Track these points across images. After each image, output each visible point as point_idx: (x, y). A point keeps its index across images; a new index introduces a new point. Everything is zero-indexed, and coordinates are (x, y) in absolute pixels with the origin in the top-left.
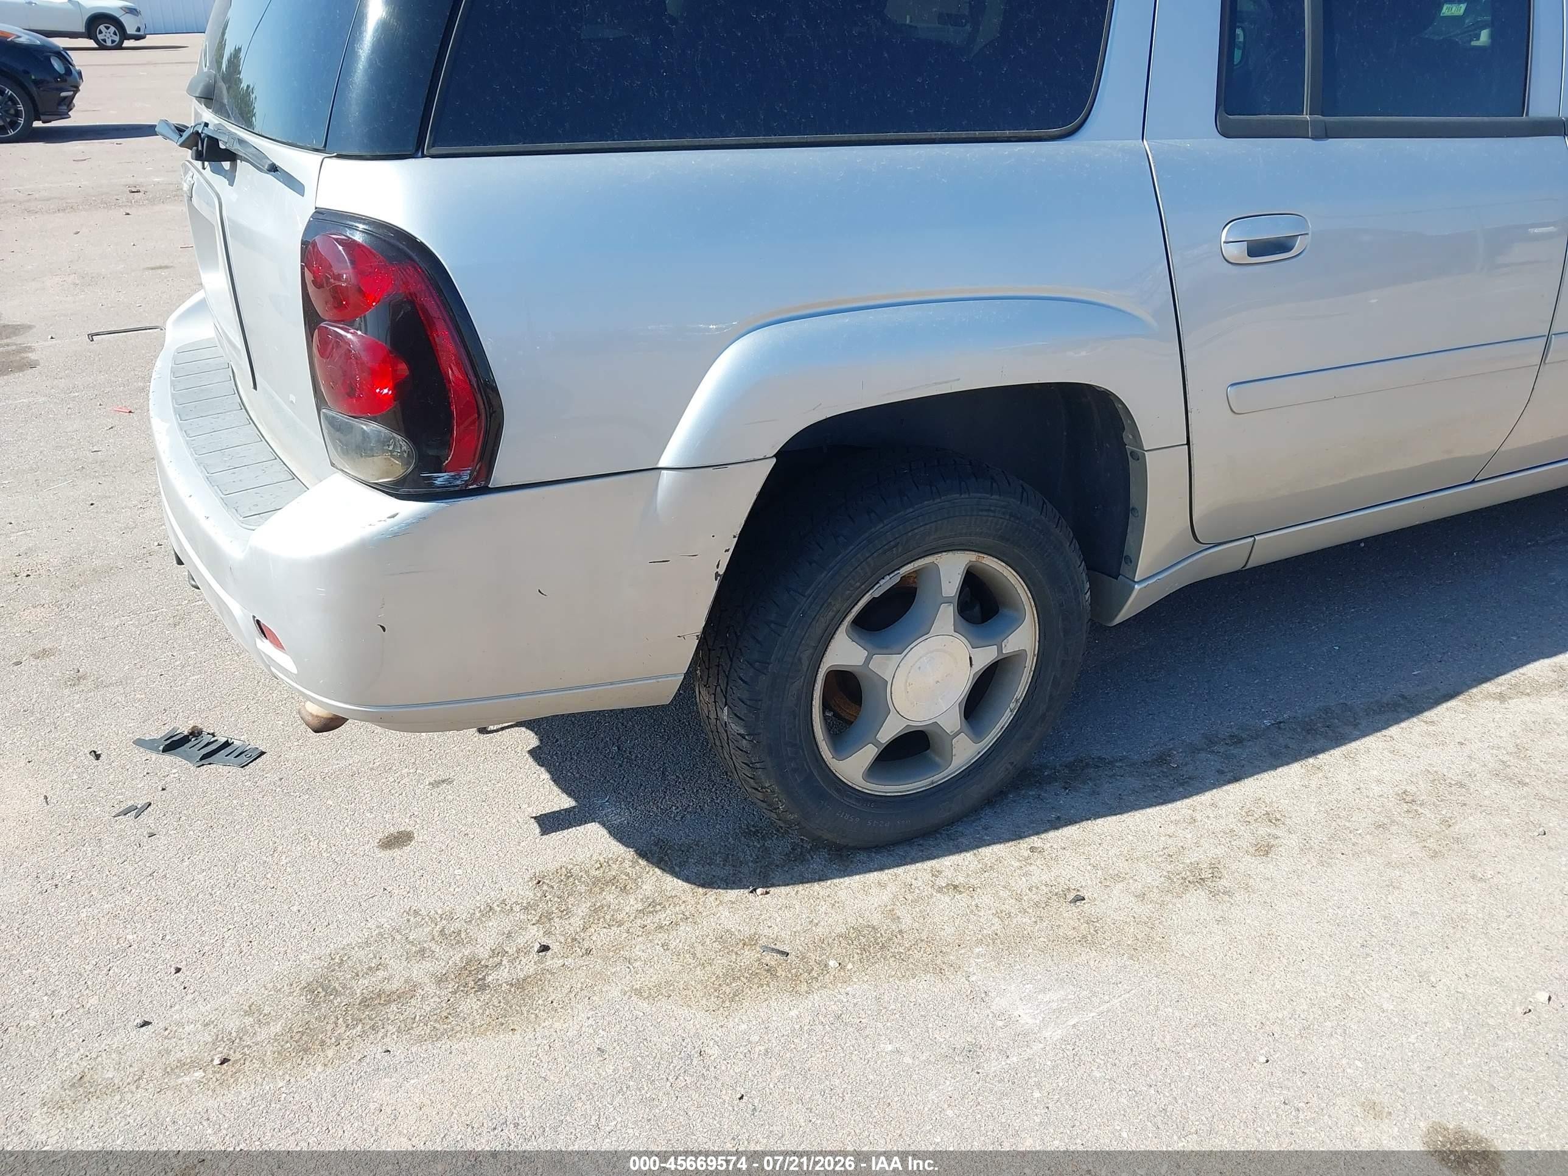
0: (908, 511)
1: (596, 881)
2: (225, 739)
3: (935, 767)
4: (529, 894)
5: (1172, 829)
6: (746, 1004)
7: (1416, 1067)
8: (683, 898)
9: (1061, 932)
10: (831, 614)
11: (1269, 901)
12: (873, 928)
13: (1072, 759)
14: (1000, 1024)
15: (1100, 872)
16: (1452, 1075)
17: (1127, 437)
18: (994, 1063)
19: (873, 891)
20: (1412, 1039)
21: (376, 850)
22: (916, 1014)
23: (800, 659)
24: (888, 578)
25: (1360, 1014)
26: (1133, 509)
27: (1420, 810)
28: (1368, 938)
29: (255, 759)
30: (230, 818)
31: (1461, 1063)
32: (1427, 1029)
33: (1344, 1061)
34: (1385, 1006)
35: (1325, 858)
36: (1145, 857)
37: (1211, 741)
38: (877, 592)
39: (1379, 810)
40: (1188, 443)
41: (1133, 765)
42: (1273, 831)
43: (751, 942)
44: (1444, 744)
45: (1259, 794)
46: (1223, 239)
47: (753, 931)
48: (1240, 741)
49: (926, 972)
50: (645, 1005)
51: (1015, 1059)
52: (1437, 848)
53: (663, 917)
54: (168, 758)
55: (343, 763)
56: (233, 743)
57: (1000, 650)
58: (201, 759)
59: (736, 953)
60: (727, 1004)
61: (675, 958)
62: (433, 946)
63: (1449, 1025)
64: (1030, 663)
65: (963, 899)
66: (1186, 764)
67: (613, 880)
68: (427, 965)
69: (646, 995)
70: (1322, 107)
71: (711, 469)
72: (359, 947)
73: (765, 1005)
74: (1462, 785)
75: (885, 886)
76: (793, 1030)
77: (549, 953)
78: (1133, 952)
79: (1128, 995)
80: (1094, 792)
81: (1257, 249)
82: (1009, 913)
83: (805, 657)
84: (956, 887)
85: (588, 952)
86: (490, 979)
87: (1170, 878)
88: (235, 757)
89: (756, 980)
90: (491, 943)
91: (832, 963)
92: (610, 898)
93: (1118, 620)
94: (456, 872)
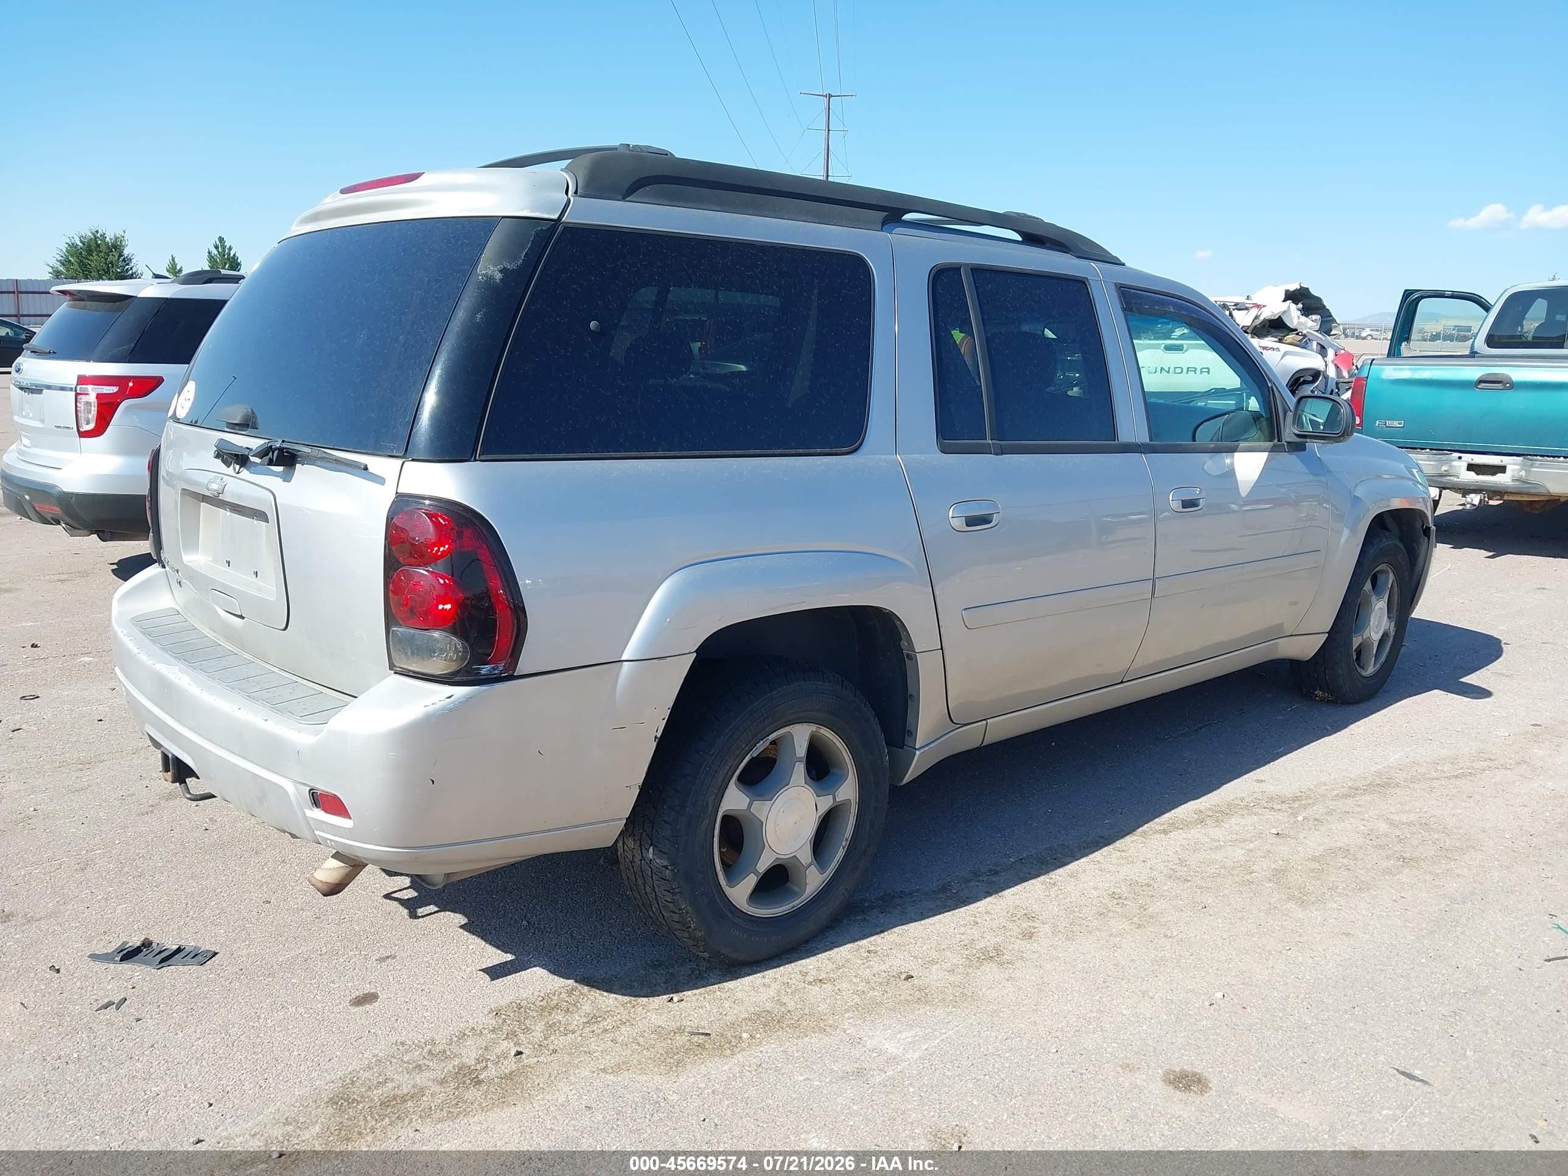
0: (774, 693)
1: (543, 1008)
2: (177, 946)
3: (795, 895)
4: (493, 1022)
5: (963, 929)
6: (689, 1067)
7: (1150, 1042)
8: (618, 1011)
9: (902, 997)
10: (727, 768)
11: (1038, 964)
12: (768, 1012)
13: (882, 894)
14: (875, 1055)
15: (920, 960)
16: (1172, 1043)
17: (904, 644)
18: (877, 1077)
19: (761, 990)
20: (1145, 1027)
21: (350, 1007)
22: (814, 1057)
23: (707, 803)
24: (762, 742)
25: (1110, 1019)
26: (910, 695)
27: (1125, 902)
28: (1107, 978)
29: (211, 958)
30: (207, 1001)
31: (1177, 1036)
32: (1153, 1021)
33: (1105, 1045)
34: (1124, 1012)
35: (1070, 936)
36: (949, 948)
37: (976, 874)
38: (755, 753)
39: (1098, 905)
40: (942, 649)
41: (926, 894)
42: (1032, 924)
43: (680, 1030)
44: (1133, 862)
45: (1018, 903)
46: (950, 515)
47: (679, 1024)
48: (997, 873)
49: (814, 1032)
50: (612, 1077)
51: (891, 1073)
52: (1140, 923)
53: (608, 1023)
54: (126, 966)
55: (293, 953)
56: (184, 948)
57: (834, 798)
58: (160, 963)
59: (671, 1039)
60: (674, 1069)
61: (624, 1047)
62: (427, 1063)
63: (1165, 1017)
64: (854, 810)
65: (828, 987)
66: (963, 890)
67: (557, 1007)
68: (426, 1074)
69: (610, 1071)
70: (998, 435)
71: (656, 660)
72: (364, 1071)
73: (703, 1066)
74: (1149, 885)
75: (769, 986)
76: (729, 1077)
77: (524, 1056)
78: (955, 1004)
79: (957, 1028)
80: (903, 912)
81: (971, 521)
82: (863, 991)
83: (710, 801)
84: (821, 980)
85: (555, 1051)
86: (481, 1077)
87: (968, 958)
88: (193, 958)
89: (691, 1053)
90: (473, 1055)
91: (745, 1035)
92: (559, 1017)
93: (906, 780)
94: (425, 1014)
